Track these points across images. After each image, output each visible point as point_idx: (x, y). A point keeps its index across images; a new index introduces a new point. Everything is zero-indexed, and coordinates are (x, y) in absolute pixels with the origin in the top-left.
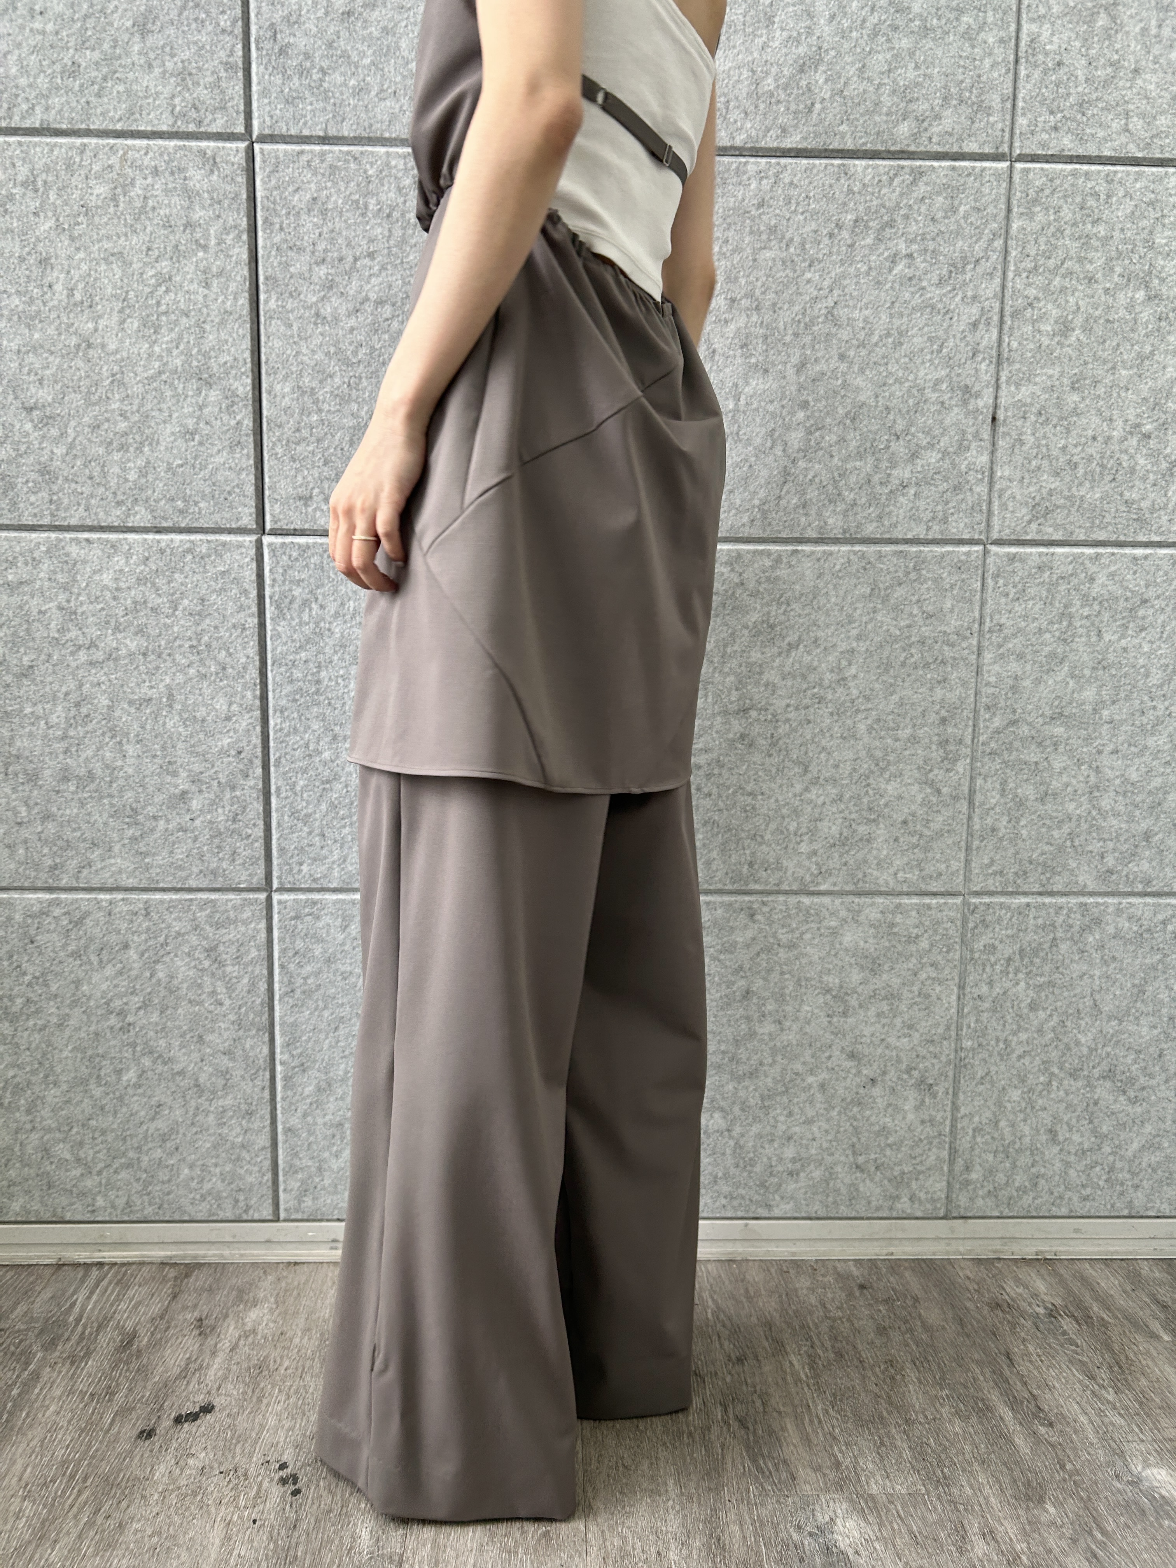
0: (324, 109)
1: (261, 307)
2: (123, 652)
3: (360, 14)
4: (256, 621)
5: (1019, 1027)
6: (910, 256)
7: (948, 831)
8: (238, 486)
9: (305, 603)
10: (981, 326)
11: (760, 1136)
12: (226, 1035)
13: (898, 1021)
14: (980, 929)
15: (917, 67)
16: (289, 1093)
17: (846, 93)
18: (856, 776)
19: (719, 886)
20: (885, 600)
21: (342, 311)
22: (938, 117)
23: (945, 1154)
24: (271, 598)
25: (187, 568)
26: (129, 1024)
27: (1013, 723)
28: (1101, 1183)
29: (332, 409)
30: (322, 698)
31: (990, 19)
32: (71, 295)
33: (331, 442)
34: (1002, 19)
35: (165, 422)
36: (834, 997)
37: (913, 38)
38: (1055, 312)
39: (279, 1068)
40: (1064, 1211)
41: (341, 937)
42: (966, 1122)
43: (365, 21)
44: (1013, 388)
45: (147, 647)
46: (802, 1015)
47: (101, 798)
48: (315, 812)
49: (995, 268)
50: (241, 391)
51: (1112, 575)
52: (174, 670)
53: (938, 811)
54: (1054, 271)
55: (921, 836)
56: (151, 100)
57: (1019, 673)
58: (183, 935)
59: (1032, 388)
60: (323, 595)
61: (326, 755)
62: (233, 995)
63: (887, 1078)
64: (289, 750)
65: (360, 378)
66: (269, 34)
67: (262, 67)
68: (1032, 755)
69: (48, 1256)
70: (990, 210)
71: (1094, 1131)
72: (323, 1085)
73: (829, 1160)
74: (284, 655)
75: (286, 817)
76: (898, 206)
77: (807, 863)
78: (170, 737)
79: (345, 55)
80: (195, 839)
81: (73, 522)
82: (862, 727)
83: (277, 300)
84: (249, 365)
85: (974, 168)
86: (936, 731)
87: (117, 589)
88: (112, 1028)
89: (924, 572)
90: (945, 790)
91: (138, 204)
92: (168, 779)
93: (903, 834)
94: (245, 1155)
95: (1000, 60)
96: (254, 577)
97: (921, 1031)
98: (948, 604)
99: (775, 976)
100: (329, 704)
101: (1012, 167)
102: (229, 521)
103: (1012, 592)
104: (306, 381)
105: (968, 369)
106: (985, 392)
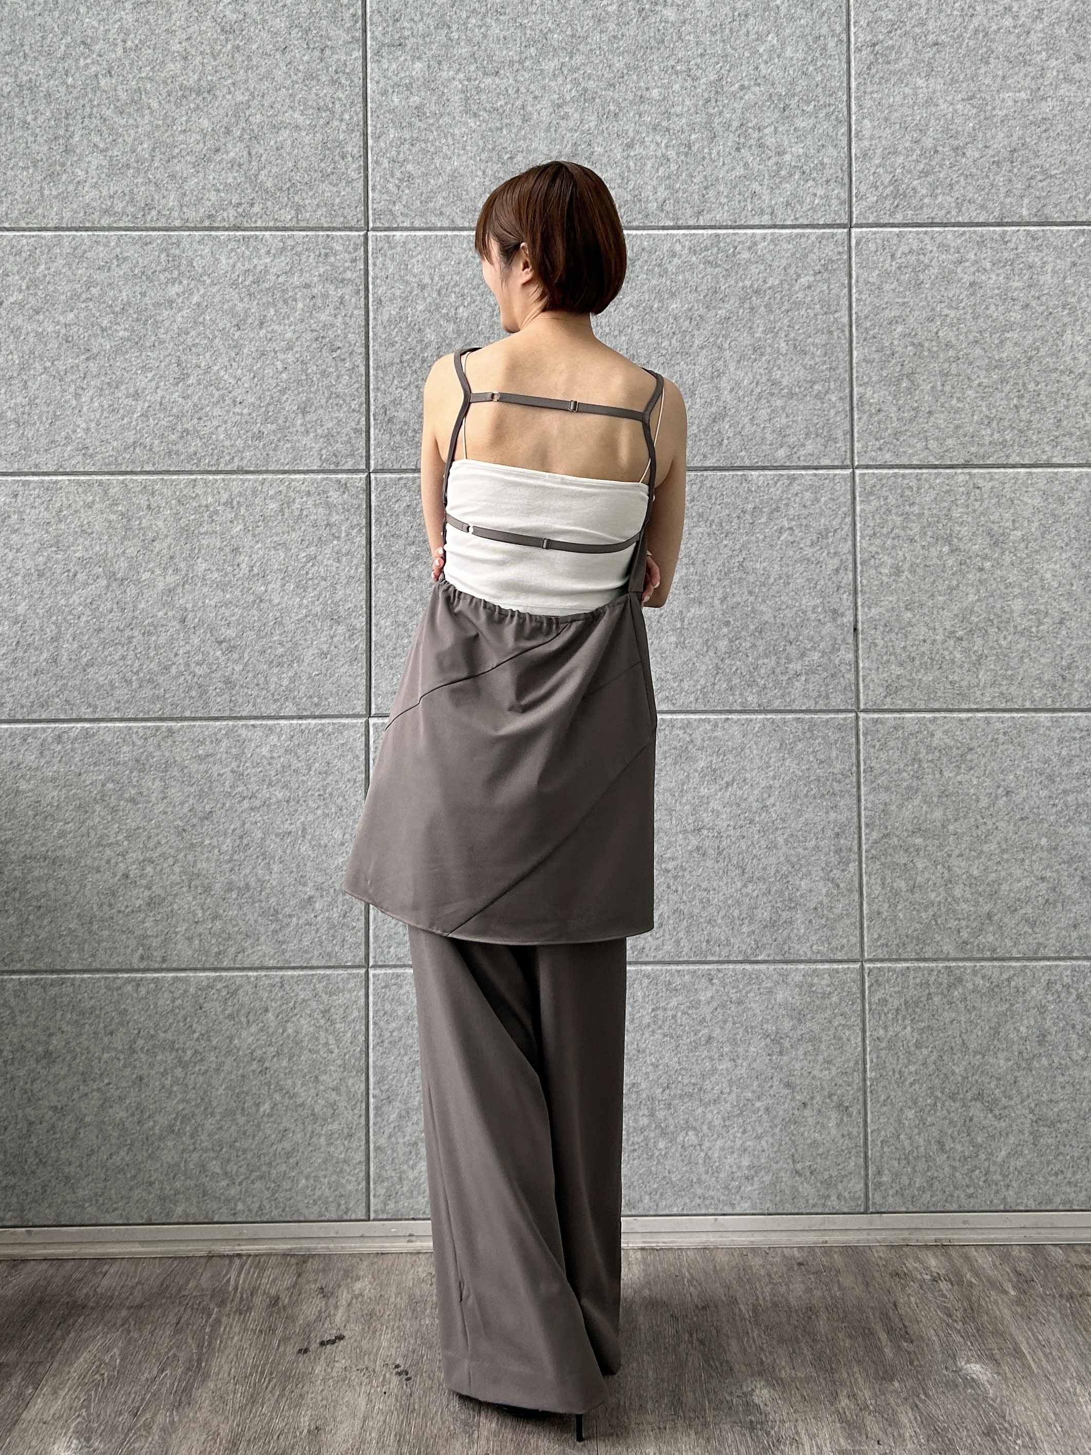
1: (373, 573)
2: (274, 800)
5: (909, 1061)
6: (791, 528)
7: (846, 915)
8: (354, 687)
10: (841, 571)
11: (722, 1149)
12: (335, 1075)
13: (820, 1058)
14: (875, 987)
15: (787, 416)
16: (379, 1119)
17: (743, 433)
18: (778, 876)
19: (686, 958)
20: (791, 751)
22: (803, 445)
23: (861, 1161)
25: (319, 742)
26: (267, 1068)
27: (887, 836)
28: (981, 1183)
31: (832, 386)
32: (251, 570)
34: (840, 386)
35: (308, 647)
36: (773, 1040)
37: (784, 399)
38: (890, 561)
39: (372, 1100)
40: (955, 1207)
42: (874, 1135)
44: (866, 610)
45: (290, 796)
46: (750, 1054)
47: (253, 903)
49: (847, 535)
50: (358, 626)
51: (946, 732)
52: (307, 811)
53: (838, 900)
54: (887, 535)
55: (827, 918)
56: (307, 452)
57: (887, 801)
58: (307, 1001)
59: (879, 610)
62: (341, 1045)
63: (815, 1102)
66: (382, 411)
67: (377, 430)
68: (902, 859)
69: (201, 1250)
70: (841, 499)
71: (971, 1142)
73: (775, 1167)
76: (781, 499)
77: (747, 940)
78: (303, 858)
80: (317, 930)
81: (244, 714)
82: (781, 841)
83: (383, 568)
84: (364, 610)
85: (828, 475)
86: (833, 843)
87: (272, 758)
88: (254, 1071)
89: (815, 732)
90: (842, 885)
91: (296, 513)
92: (300, 888)
93: (814, 917)
94: (346, 1167)
95: (840, 410)
96: (363, 746)
97: (837, 1065)
98: (834, 754)
99: (729, 1025)
101: (853, 473)
102: (348, 709)
103: (878, 745)
104: (400, 618)
105: (835, 598)
106: (847, 613)
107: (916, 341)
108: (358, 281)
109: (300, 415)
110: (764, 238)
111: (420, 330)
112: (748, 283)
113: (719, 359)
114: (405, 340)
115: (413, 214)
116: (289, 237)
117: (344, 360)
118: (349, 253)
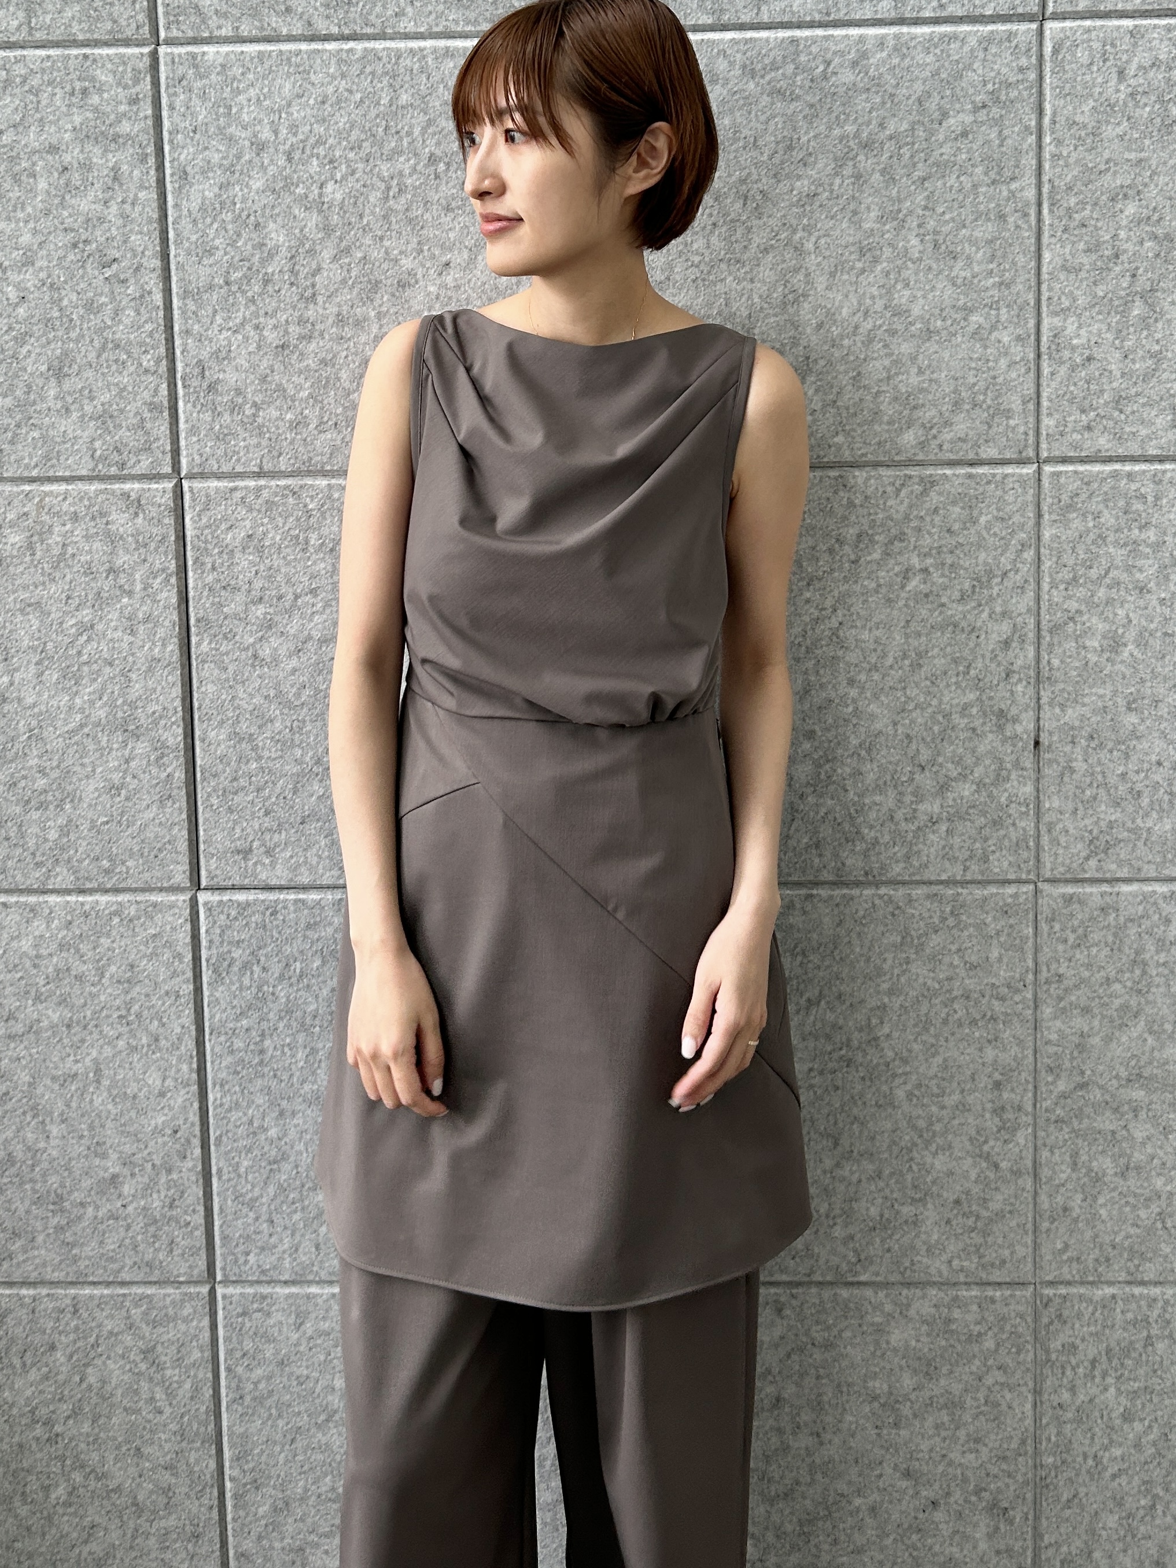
0: (258, 445)
1: (193, 650)
2: (45, 1023)
3: (296, 346)
4: (191, 987)
5: (1111, 1441)
6: (925, 571)
7: (1010, 1212)
8: (169, 842)
9: (246, 966)
10: (1014, 645)
12: (167, 1447)
13: (962, 1434)
14: (1057, 1325)
15: (920, 372)
16: (242, 1513)
17: (839, 403)
18: (896, 1150)
20: (920, 948)
21: (283, 651)
22: (947, 423)
24: (208, 961)
25: (114, 933)
26: (57, 1435)
27: (1082, 1086)
29: (273, 756)
30: (266, 1070)
31: (1003, 318)
33: (272, 790)
34: (1018, 316)
35: (87, 777)
36: (883, 1405)
37: (915, 342)
38: (1101, 627)
39: (228, 1485)
41: (295, 1336)
42: (1051, 1552)
43: (301, 354)
44: (1057, 710)
45: (71, 1018)
46: (844, 1426)
47: (22, 1183)
48: (262, 1196)
49: (1026, 581)
50: (171, 741)
52: (101, 1042)
53: (997, 1189)
54: (1098, 581)
55: (978, 1217)
56: (68, 445)
57: (1086, 1029)
58: (117, 1334)
59: (1080, 710)
60: (266, 955)
61: (273, 1133)
62: (174, 1402)
63: (952, 1500)
64: (231, 1126)
65: (304, 721)
66: (196, 371)
67: (189, 405)
68: (1107, 1122)
70: (1017, 518)
72: (280, 1504)
74: (223, 1023)
75: (229, 1202)
76: (907, 518)
77: (841, 1249)
78: (99, 1116)
79: (281, 389)
80: (128, 1227)
82: (900, 1094)
83: (210, 643)
84: (180, 714)
85: (994, 475)
86: (990, 1096)
87: (38, 956)
88: (38, 1439)
89: (964, 918)
90: (1004, 1165)
91: (56, 551)
92: (97, 1161)
93: (956, 1216)
95: (1018, 359)
96: (188, 940)
97: (991, 1445)
98: (995, 954)
99: (810, 1381)
100: (275, 1076)
101: (1039, 471)
102: (161, 879)
103: (1072, 938)
104: (243, 727)
105: (1002, 692)
106: (1024, 716)
107: (1160, 232)
108: (144, 138)
109: (53, 382)
110: (881, 43)
111: (257, 225)
112: (850, 129)
113: (796, 270)
114: (233, 244)
115: (236, 12)
116: (17, 61)
117: (124, 281)
118: (125, 87)
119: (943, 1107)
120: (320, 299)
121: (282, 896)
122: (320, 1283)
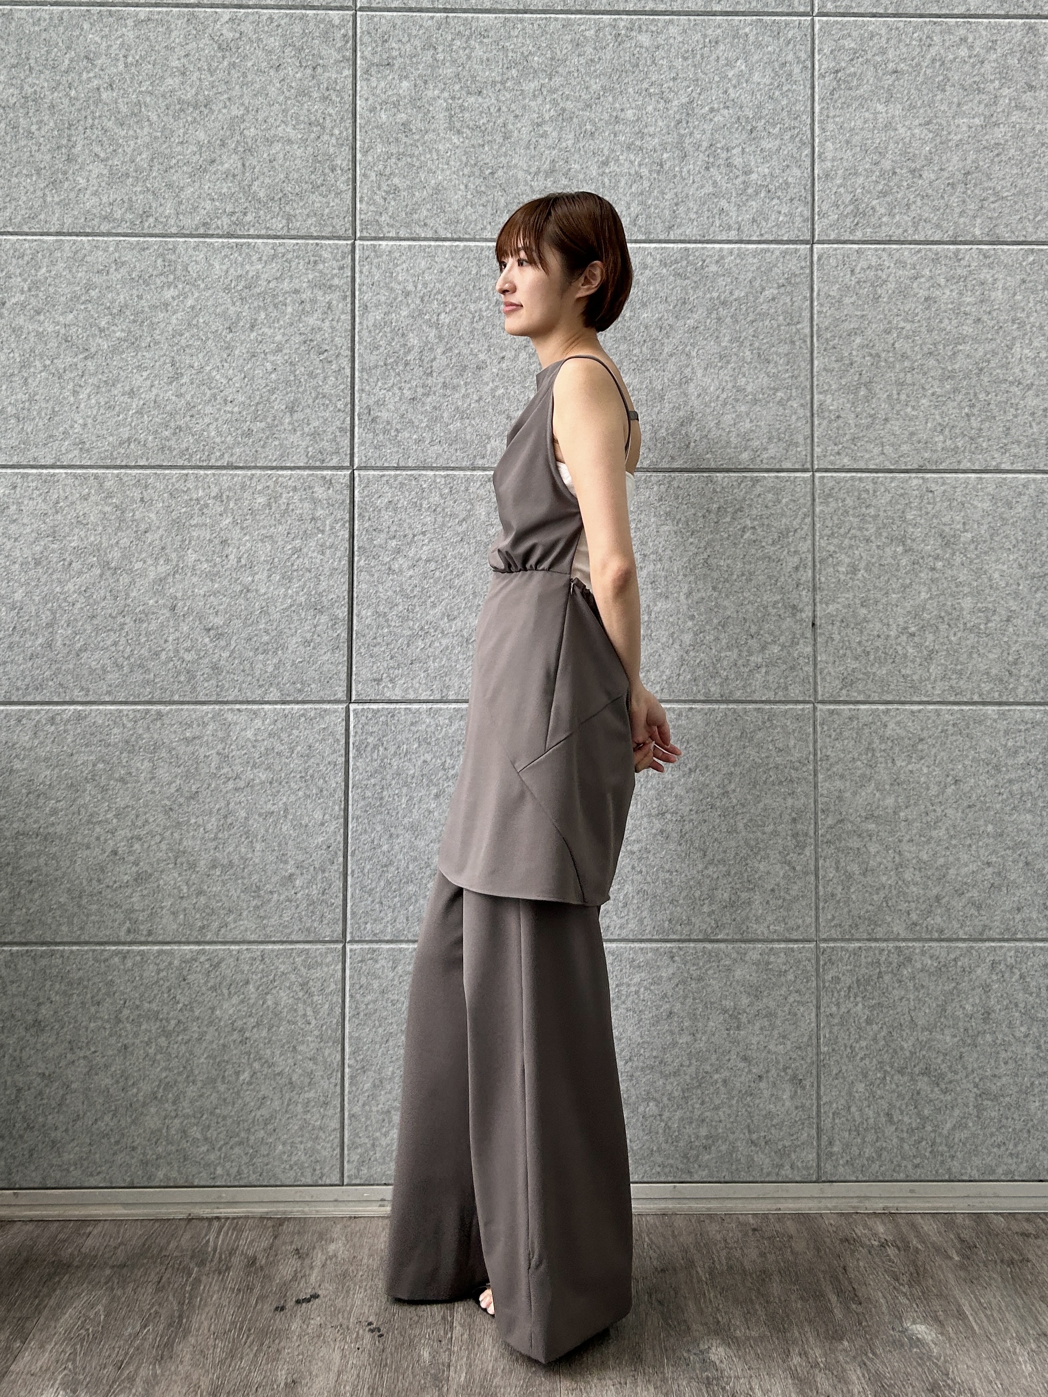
0: (398, 452)
1: (355, 565)
2: (258, 781)
3: (420, 399)
4: (343, 759)
5: (860, 1036)
6: (754, 528)
7: (803, 896)
8: (336, 674)
9: (375, 747)
10: (801, 569)
11: (682, 1119)
12: (312, 1045)
13: (776, 1032)
14: (829, 965)
15: (751, 421)
16: (354, 1088)
17: (709, 437)
18: (738, 858)
19: (649, 937)
20: (751, 740)
21: (405, 566)
22: (766, 449)
23: (814, 1132)
24: (353, 744)
25: (301, 726)
26: (247, 1038)
27: (841, 821)
28: (927, 1154)
29: (397, 625)
30: (384, 809)
31: (794, 394)
32: (239, 561)
33: (396, 645)
34: (802, 394)
35: (292, 635)
36: (731, 1016)
37: (748, 405)
38: (847, 560)
39: (347, 1070)
40: (902, 1176)
41: (391, 975)
42: (827, 1107)
43: (423, 403)
44: (824, 606)
45: (273, 778)
46: (709, 1029)
47: (237, 879)
48: (376, 887)
49: (807, 535)
50: (341, 615)
51: (898, 723)
52: (289, 792)
53: (795, 882)
54: (845, 535)
55: (784, 900)
56: (294, 449)
57: (842, 788)
58: (287, 974)
59: (836, 606)
60: (387, 741)
61: (385, 848)
62: (318, 1017)
63: (770, 1075)
64: (360, 844)
66: (366, 411)
67: (361, 429)
68: (854, 843)
69: (180, 1212)
70: (802, 501)
71: (919, 1114)
73: (731, 1137)
74: (360, 781)
75: (357, 891)
76: (744, 499)
77: (708, 919)
78: (284, 837)
79: (411, 422)
80: (297, 907)
81: (230, 698)
82: (741, 825)
83: (365, 561)
84: (346, 600)
85: (790, 477)
86: (790, 827)
87: (256, 741)
88: (235, 1041)
89: (775, 722)
90: (798, 868)
91: (283, 507)
92: (281, 866)
93: (772, 898)
95: (802, 416)
96: (344, 731)
97: (792, 1040)
98: (792, 743)
99: (689, 1001)
100: (388, 813)
101: (813, 476)
102: (329, 695)
103: (833, 735)
104: (381, 608)
105: (795, 594)
106: (806, 608)
107: (873, 352)
108: (345, 287)
109: (288, 415)
110: (731, 252)
111: (403, 335)
112: (715, 295)
113: (687, 366)
114: (389, 344)
115: (398, 225)
116: (280, 245)
117: (330, 362)
118: (337, 261)
119: (764, 833)
120: (435, 374)
121: (398, 706)
122: (408, 941)
